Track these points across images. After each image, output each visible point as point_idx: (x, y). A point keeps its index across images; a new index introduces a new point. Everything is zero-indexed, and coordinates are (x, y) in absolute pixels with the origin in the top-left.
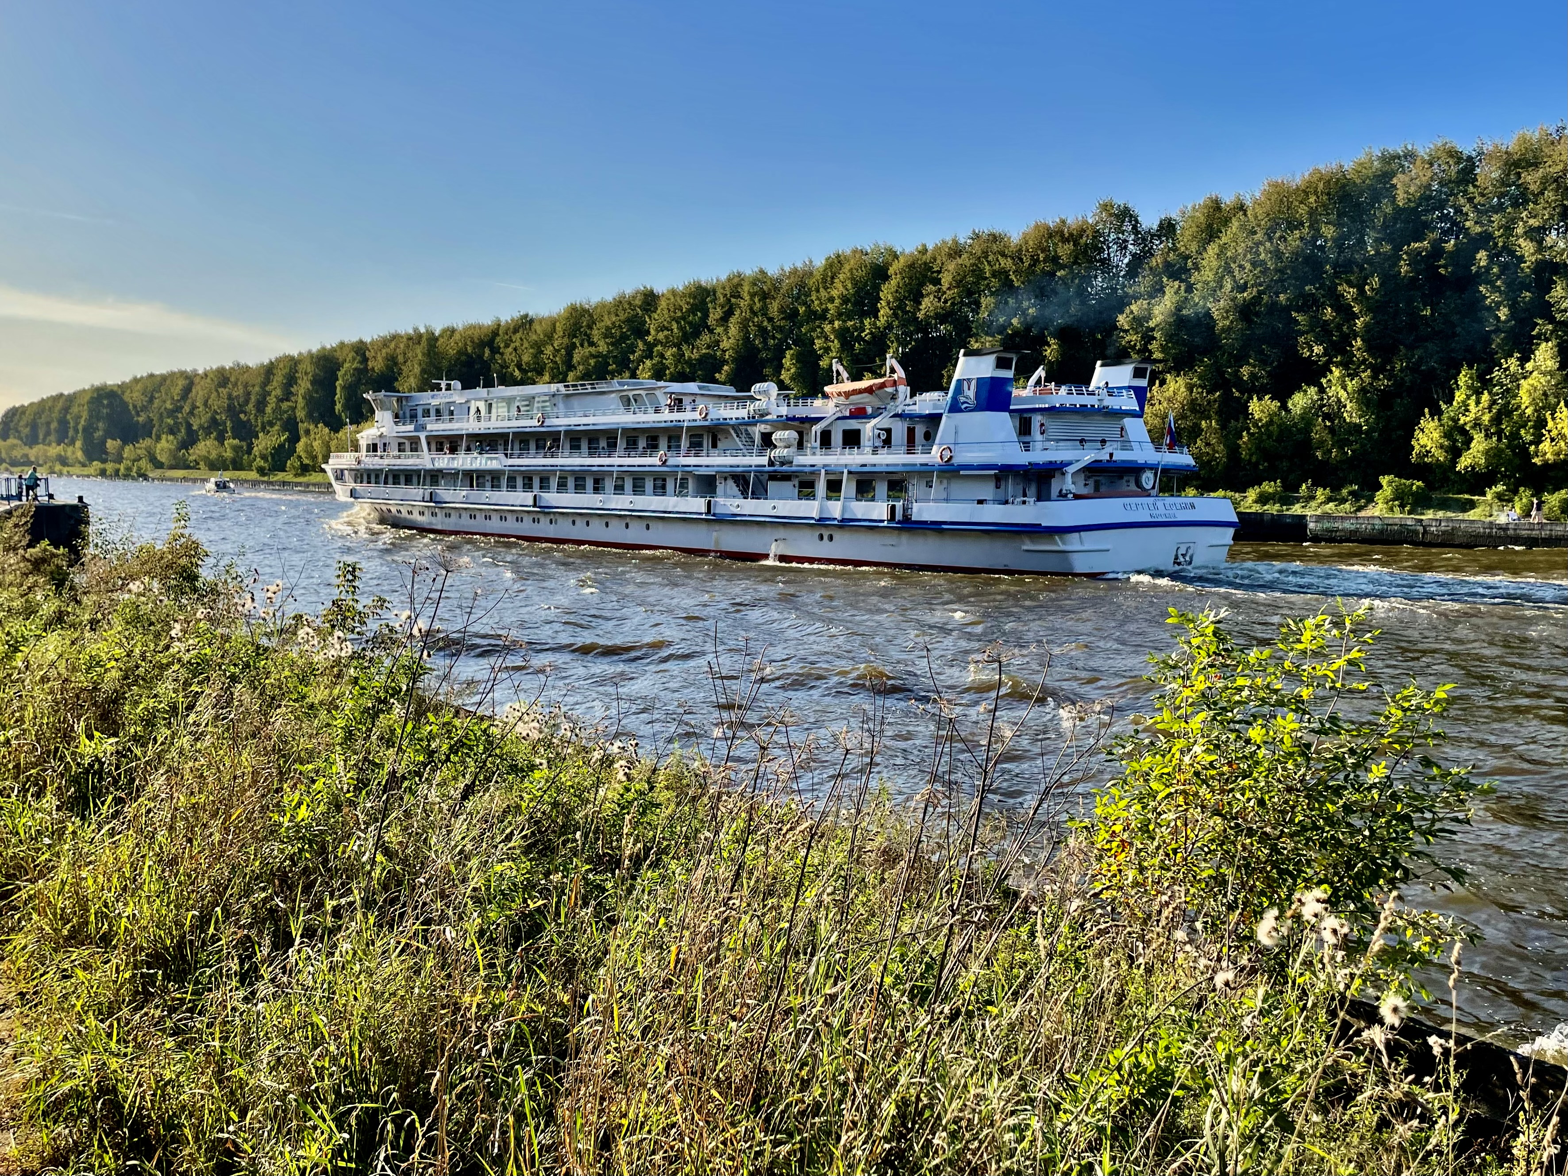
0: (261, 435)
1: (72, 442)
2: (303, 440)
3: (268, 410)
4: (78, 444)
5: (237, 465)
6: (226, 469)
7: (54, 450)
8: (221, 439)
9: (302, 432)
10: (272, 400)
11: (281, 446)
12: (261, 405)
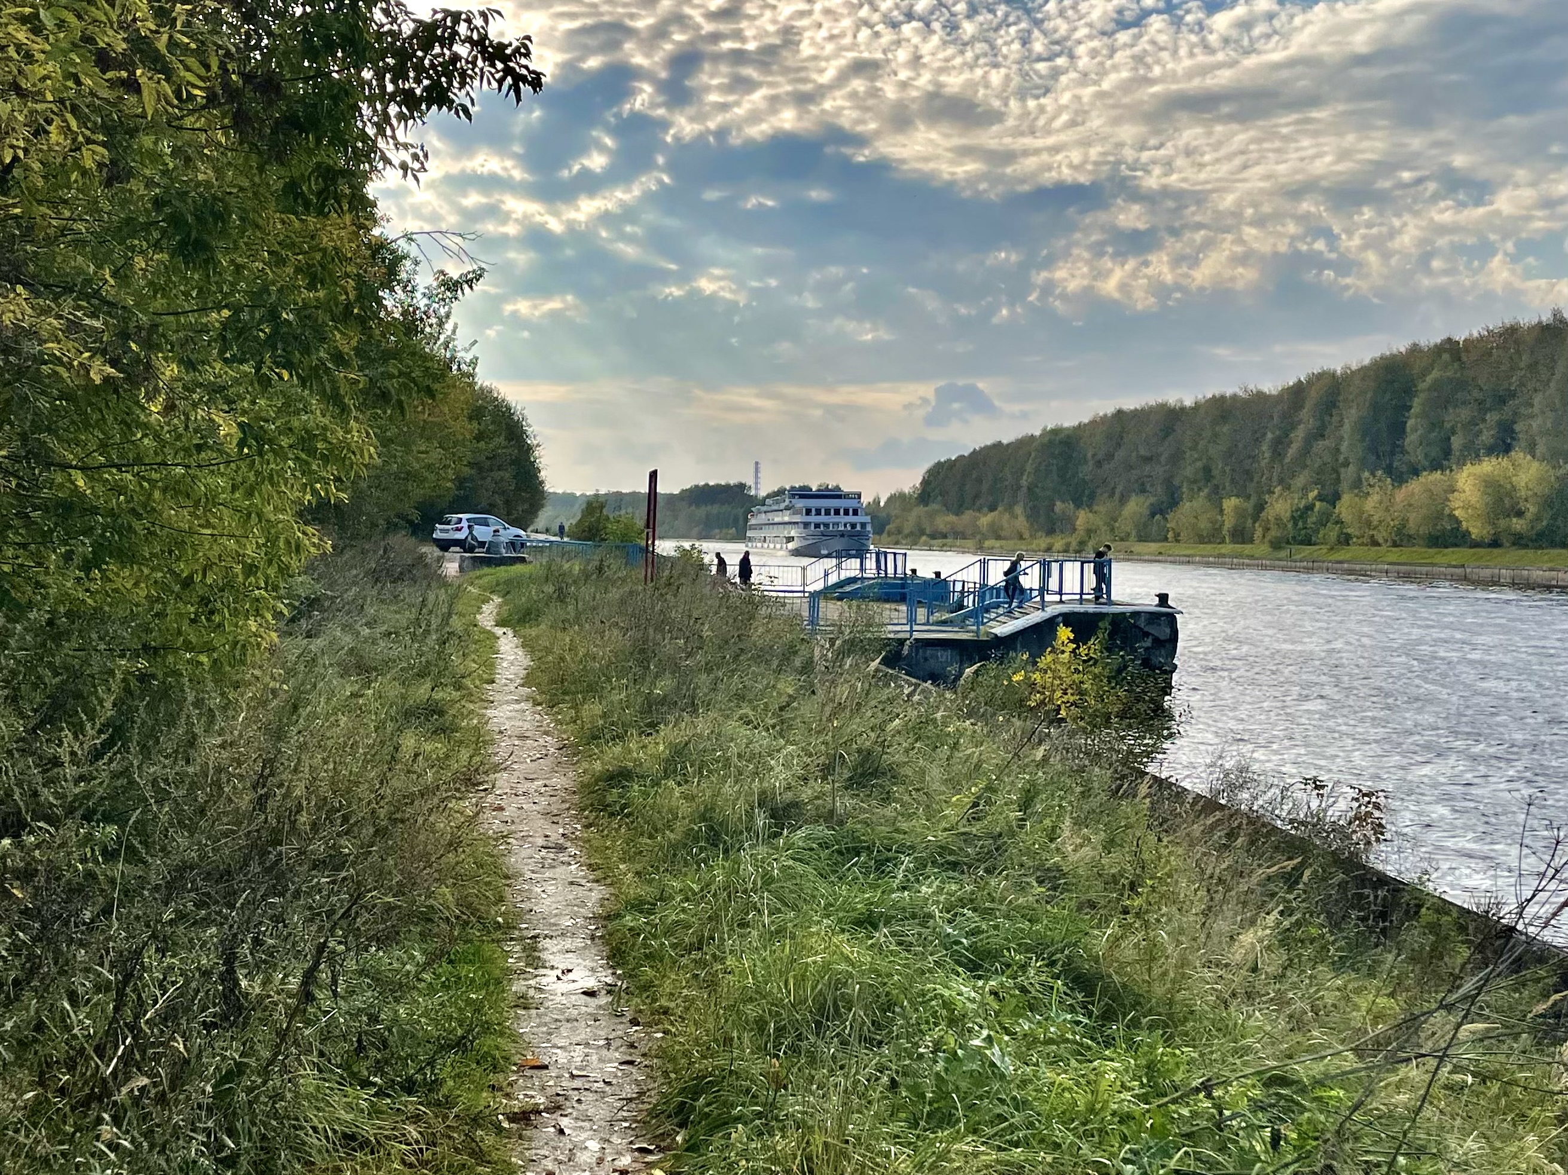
0: (1278, 489)
1: (1010, 508)
2: (1346, 498)
3: (1292, 452)
4: (1019, 510)
5: (1241, 535)
6: (1223, 542)
7: (985, 520)
8: (1216, 497)
9: (1344, 486)
10: (1299, 435)
11: (1310, 507)
12: (1279, 446)
